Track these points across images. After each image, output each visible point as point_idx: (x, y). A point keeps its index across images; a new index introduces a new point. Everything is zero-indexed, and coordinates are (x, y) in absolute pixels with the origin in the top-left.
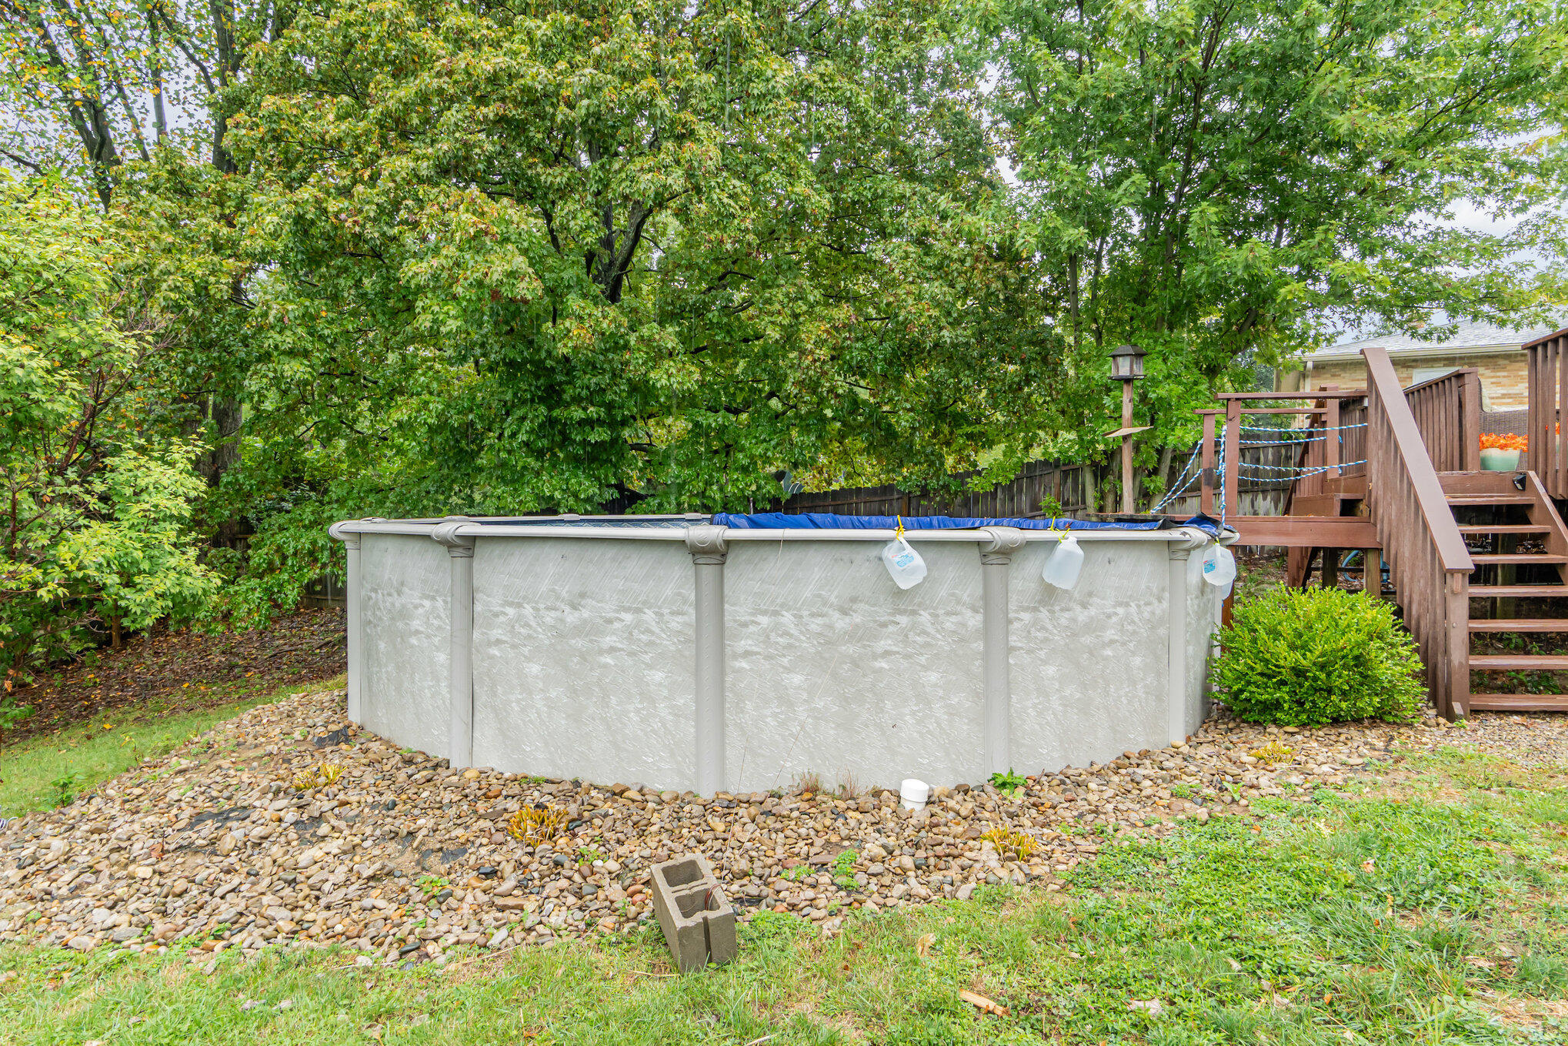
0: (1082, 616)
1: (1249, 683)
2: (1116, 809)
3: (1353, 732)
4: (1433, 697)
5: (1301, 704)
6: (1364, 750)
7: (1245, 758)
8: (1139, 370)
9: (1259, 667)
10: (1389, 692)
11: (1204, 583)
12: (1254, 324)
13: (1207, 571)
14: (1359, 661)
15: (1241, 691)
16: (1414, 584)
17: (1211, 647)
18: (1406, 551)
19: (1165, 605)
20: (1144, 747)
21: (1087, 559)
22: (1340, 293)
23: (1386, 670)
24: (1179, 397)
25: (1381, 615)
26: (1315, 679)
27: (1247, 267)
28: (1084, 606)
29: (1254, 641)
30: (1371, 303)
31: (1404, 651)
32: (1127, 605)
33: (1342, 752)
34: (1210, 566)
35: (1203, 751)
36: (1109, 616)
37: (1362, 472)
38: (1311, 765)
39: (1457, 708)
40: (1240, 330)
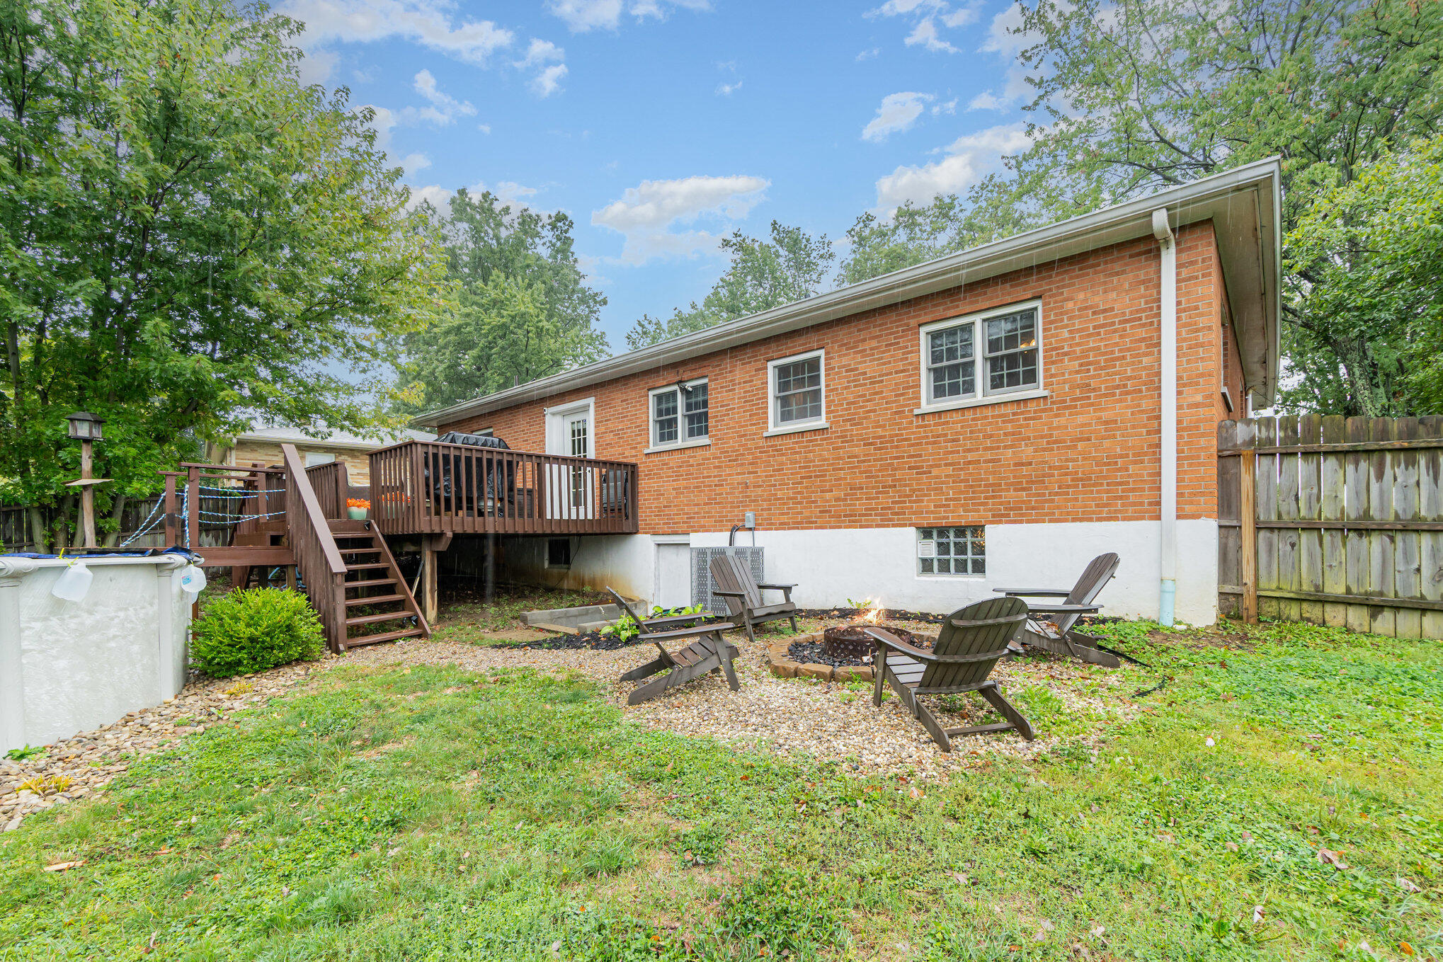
0: (89, 620)
1: (219, 652)
2: (133, 744)
3: (287, 669)
4: (329, 644)
5: (254, 659)
6: (294, 677)
7: (221, 696)
8: (97, 433)
9: (226, 641)
10: (306, 643)
11: (182, 591)
12: (195, 409)
13: (185, 583)
14: (289, 628)
15: (214, 658)
16: (317, 581)
17: (187, 635)
18: (311, 564)
19: (156, 608)
20: (143, 707)
21: (94, 579)
22: (258, 399)
23: (304, 631)
24: (134, 458)
25: (301, 601)
26: (263, 642)
27: (194, 372)
28: (90, 613)
29: (222, 626)
30: (280, 410)
31: (314, 620)
32: (126, 609)
33: (281, 680)
34: (187, 580)
35: (190, 700)
36: (112, 619)
37: (282, 519)
38: (265, 690)
39: (341, 647)
40: (184, 412)
